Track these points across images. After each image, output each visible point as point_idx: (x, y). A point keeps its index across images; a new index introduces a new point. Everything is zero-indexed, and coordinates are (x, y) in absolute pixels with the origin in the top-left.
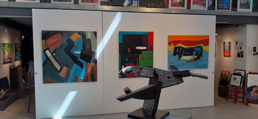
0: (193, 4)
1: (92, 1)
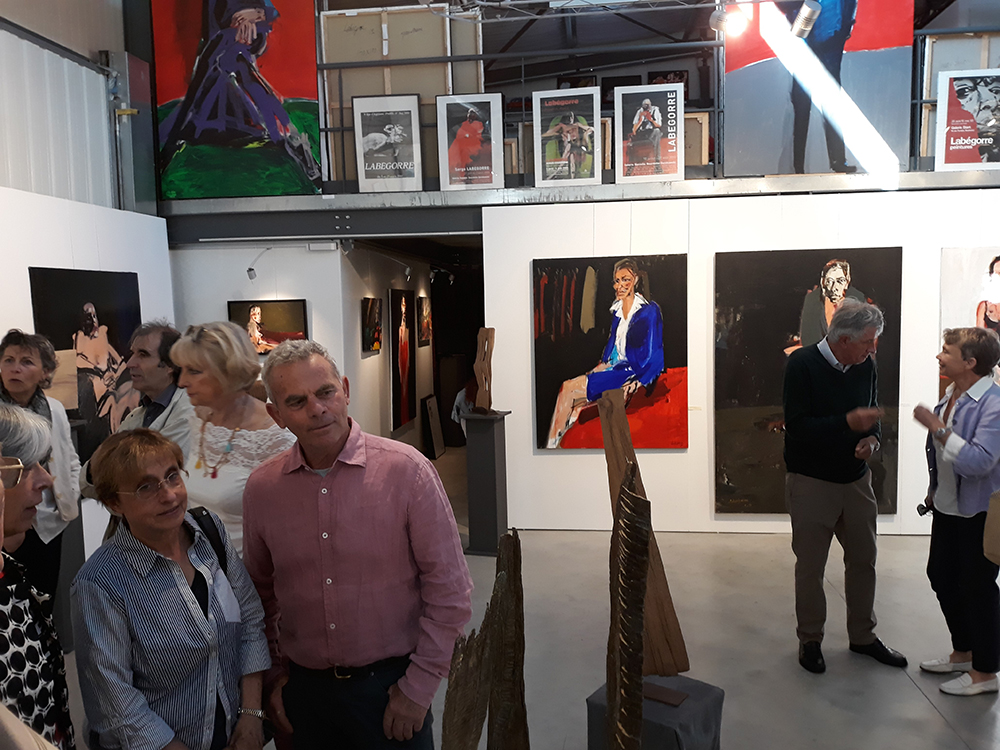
1: (658, 170)
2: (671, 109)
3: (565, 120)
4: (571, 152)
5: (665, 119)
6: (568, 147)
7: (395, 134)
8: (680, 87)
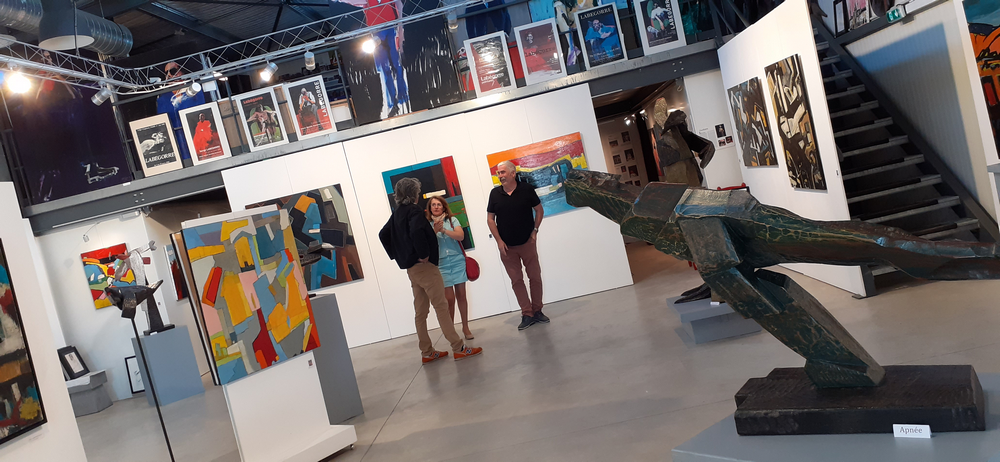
0: (529, 72)
1: (321, 128)
2: (318, 92)
3: (258, 110)
4: (266, 127)
5: (317, 99)
6: (264, 125)
7: (159, 138)
8: (320, 78)
